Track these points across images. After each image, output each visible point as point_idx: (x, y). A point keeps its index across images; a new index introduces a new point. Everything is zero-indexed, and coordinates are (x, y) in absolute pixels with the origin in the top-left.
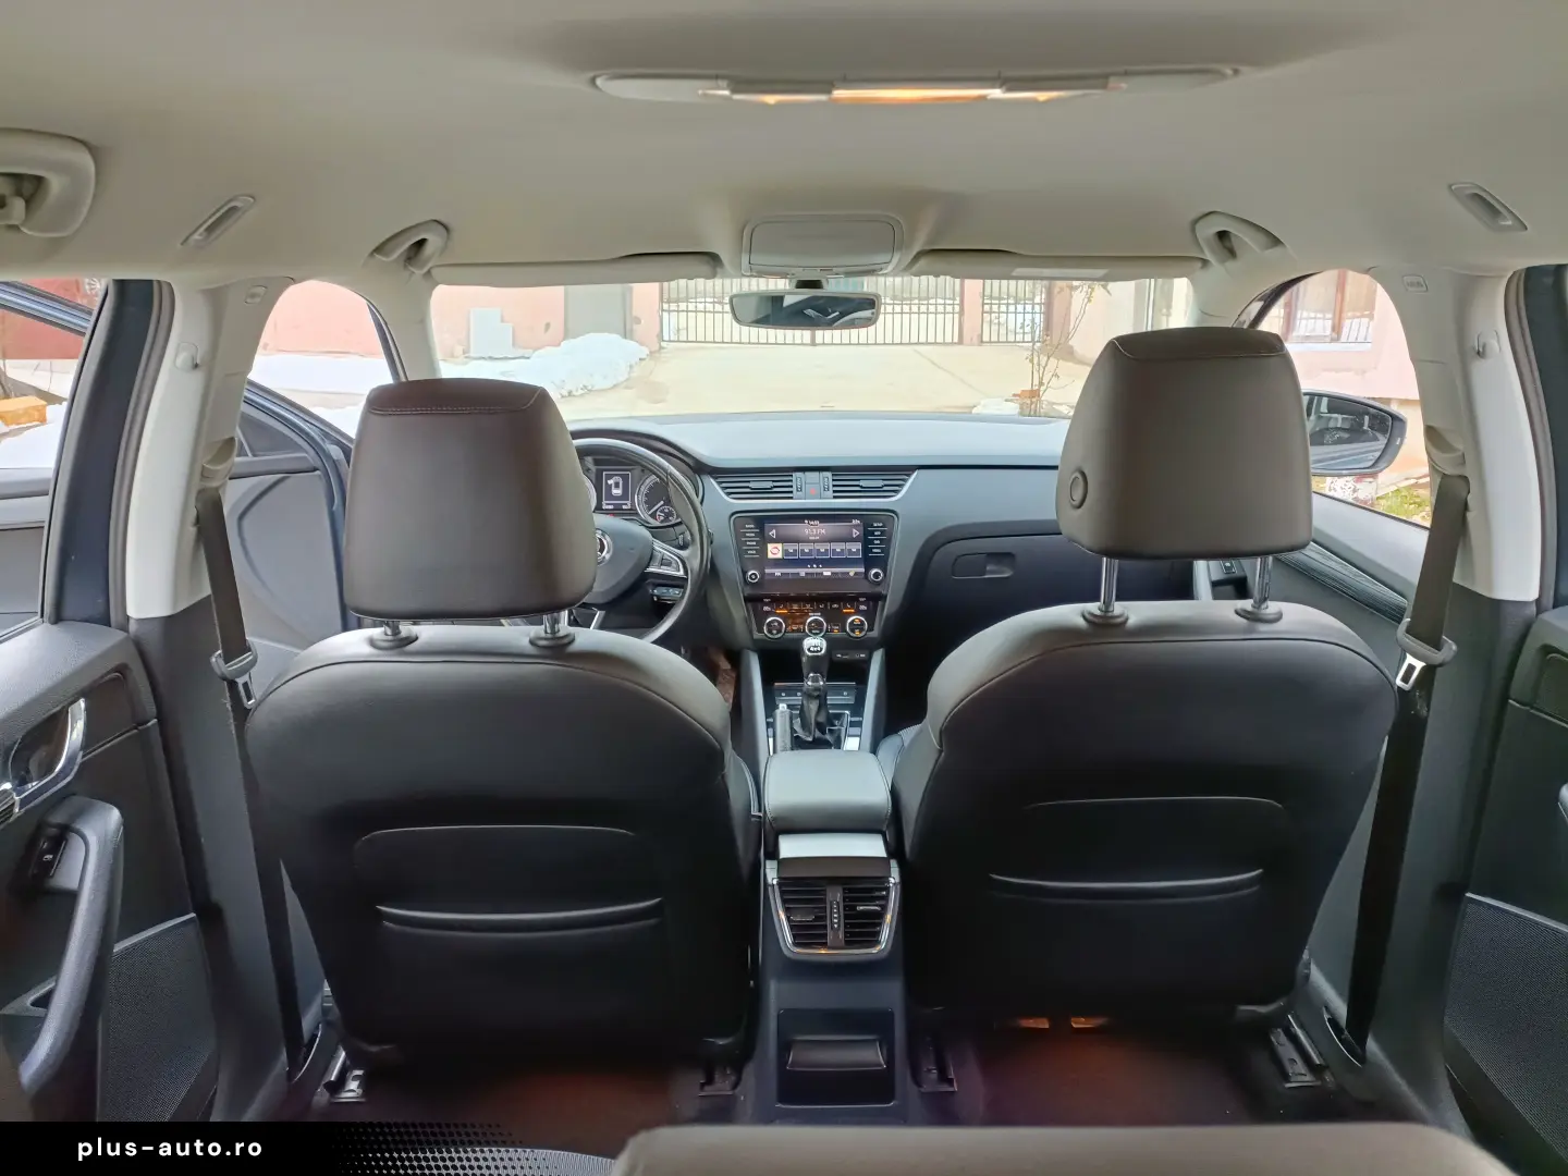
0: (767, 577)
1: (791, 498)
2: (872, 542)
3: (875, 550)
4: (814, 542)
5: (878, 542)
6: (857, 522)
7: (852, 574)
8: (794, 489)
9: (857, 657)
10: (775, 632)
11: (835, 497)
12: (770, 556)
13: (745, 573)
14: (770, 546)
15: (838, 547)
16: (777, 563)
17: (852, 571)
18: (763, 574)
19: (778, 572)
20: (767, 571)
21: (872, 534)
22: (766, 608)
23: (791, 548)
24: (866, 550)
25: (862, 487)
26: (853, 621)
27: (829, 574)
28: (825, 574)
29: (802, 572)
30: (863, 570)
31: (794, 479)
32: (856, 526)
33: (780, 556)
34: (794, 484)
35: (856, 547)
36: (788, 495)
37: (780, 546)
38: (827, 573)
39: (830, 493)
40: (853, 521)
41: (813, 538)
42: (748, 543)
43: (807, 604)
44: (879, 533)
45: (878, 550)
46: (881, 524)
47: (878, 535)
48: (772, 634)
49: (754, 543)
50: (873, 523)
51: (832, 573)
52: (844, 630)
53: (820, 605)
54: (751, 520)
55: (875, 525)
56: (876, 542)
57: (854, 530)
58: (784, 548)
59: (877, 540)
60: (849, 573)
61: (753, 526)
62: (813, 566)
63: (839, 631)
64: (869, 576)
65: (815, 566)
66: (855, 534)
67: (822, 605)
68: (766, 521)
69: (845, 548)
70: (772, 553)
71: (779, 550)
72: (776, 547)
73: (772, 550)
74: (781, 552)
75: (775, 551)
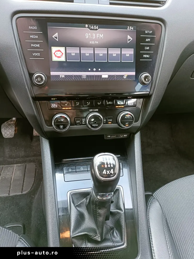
0: (52, 80)
3: (145, 56)
4: (94, 47)
5: (148, 48)
6: (132, 28)
9: (122, 136)
10: (61, 127)
12: (55, 59)
13: (31, 75)
14: (54, 49)
15: (114, 52)
16: (61, 66)
17: (125, 74)
18: (49, 77)
19: (62, 74)
20: (52, 73)
22: (54, 106)
23: (73, 51)
24: (138, 55)
26: (124, 116)
27: (106, 76)
28: (103, 76)
29: (84, 74)
30: (134, 73)
32: (130, 32)
33: (63, 59)
35: (129, 52)
37: (62, 49)
38: (105, 75)
40: (128, 27)
41: (93, 43)
42: (32, 45)
43: (88, 103)
44: (149, 40)
45: (147, 56)
46: (151, 32)
47: (148, 42)
48: (59, 128)
49: (38, 45)
50: (145, 30)
51: (109, 76)
52: (117, 122)
53: (98, 103)
54: (33, 22)
55: (146, 32)
56: (146, 48)
57: (129, 36)
58: (67, 52)
59: (147, 46)
60: (123, 76)
61: (35, 28)
62: (93, 69)
63: (112, 122)
64: (140, 79)
65: (95, 69)
66: (129, 40)
67: (99, 103)
68: (48, 23)
69: (120, 53)
70: (56, 56)
71: (63, 54)
72: (59, 51)
73: (56, 54)
74: (64, 56)
75: (59, 54)
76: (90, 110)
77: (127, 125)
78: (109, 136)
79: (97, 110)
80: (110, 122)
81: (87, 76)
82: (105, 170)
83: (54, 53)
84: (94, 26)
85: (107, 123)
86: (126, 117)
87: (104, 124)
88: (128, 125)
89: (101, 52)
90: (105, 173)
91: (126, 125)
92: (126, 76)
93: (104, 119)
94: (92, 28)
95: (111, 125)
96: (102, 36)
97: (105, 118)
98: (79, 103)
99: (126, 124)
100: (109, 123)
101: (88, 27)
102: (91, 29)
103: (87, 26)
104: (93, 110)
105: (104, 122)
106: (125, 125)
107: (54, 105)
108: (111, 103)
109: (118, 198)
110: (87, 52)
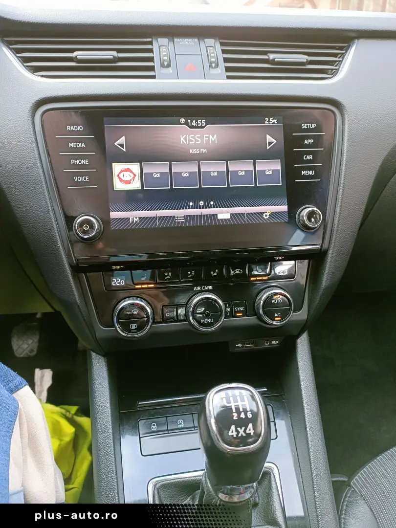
0: (113, 227)
1: (154, 77)
2: (299, 157)
3: (304, 173)
4: (199, 159)
5: (310, 157)
6: (274, 121)
7: (266, 216)
8: (156, 64)
9: (267, 345)
10: (134, 326)
11: (229, 77)
12: (118, 186)
13: (70, 220)
14: (117, 167)
15: (242, 168)
16: (132, 199)
17: (267, 210)
18: (106, 222)
19: (134, 215)
20: (114, 215)
21: (300, 142)
23: (157, 170)
24: (290, 172)
25: (273, 62)
26: (270, 298)
27: (228, 216)
28: (220, 217)
29: (180, 213)
30: (284, 208)
31: (155, 47)
32: (270, 130)
33: (136, 185)
34: (156, 55)
35: (272, 167)
36: (147, 70)
37: (135, 167)
38: (224, 214)
39: (221, 70)
40: (267, 119)
41: (197, 151)
42: (73, 161)
43: (189, 273)
44: (311, 141)
45: (310, 173)
46: (314, 126)
47: (309, 146)
48: (129, 331)
49: (86, 162)
50: (300, 122)
51: (232, 215)
52: (255, 313)
53: (212, 273)
54: (75, 117)
55: (304, 126)
56: (306, 157)
57: (268, 136)
58: (144, 171)
59: (308, 153)
60: (262, 213)
61: (80, 128)
62: (198, 203)
63: (245, 314)
64: (299, 218)
65: (202, 203)
66: (270, 143)
67: (214, 272)
68: (105, 119)
69: (253, 169)
70: (121, 180)
71: (135, 175)
72: (128, 170)
73: (121, 176)
74: (138, 178)
75: (127, 176)
76: (195, 288)
77: (276, 317)
78: (240, 345)
79: (210, 287)
80: (239, 312)
81: (186, 217)
82: (233, 427)
83: (118, 176)
84: (197, 121)
85: (233, 315)
86: (273, 302)
87: (226, 317)
88: (280, 319)
89: (214, 169)
90: (235, 434)
91: (276, 319)
92: (268, 214)
93: (226, 307)
94: (194, 124)
95: (242, 320)
96: (214, 138)
97: (229, 304)
98: (170, 273)
99: (276, 315)
100: (238, 315)
101: (186, 123)
102: (192, 127)
103: (183, 120)
104: (201, 288)
105: (226, 312)
106: (272, 319)
107: (118, 280)
108: (240, 271)
109: (269, 495)
110: (185, 169)
